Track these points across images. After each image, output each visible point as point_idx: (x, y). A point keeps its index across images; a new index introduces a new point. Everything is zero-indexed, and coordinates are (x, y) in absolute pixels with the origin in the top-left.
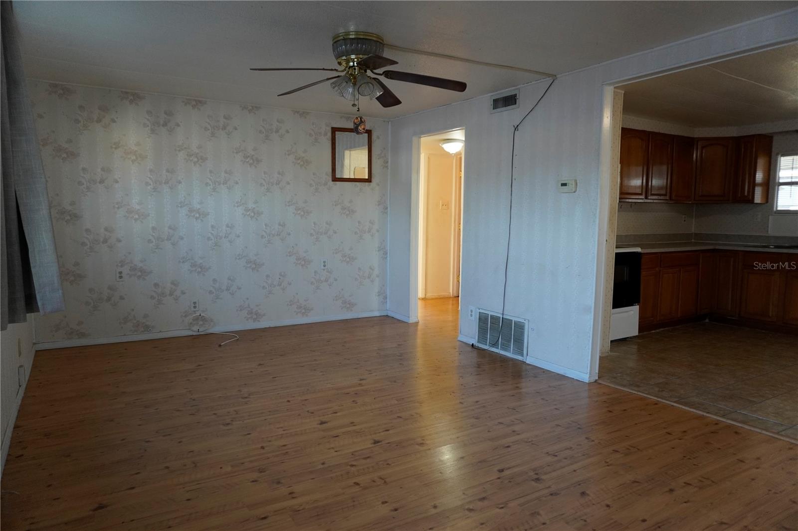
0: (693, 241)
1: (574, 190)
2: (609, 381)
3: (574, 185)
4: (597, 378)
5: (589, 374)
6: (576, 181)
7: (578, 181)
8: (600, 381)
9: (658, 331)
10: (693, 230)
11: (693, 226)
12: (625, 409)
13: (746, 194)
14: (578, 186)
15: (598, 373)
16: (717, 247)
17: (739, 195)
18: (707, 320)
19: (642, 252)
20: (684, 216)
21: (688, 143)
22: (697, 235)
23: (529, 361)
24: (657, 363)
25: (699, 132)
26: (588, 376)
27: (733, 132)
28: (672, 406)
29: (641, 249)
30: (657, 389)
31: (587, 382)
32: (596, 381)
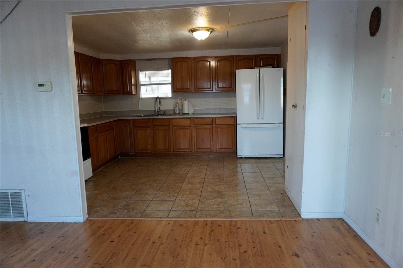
0: (104, 115)
1: (50, 89)
2: (95, 216)
3: (50, 86)
4: (87, 217)
5: (82, 216)
6: (51, 83)
7: (53, 83)
8: (91, 219)
9: (100, 169)
10: (103, 110)
11: (103, 107)
12: (119, 235)
13: (128, 90)
14: (53, 87)
15: (88, 213)
16: (120, 118)
17: (125, 91)
18: (120, 157)
19: (88, 126)
20: (98, 102)
21: (98, 62)
22: (106, 112)
23: (30, 219)
24: (114, 192)
25: (102, 56)
26: (82, 217)
27: (118, 57)
28: (141, 220)
29: (87, 124)
30: (125, 211)
31: (83, 222)
32: (87, 220)
